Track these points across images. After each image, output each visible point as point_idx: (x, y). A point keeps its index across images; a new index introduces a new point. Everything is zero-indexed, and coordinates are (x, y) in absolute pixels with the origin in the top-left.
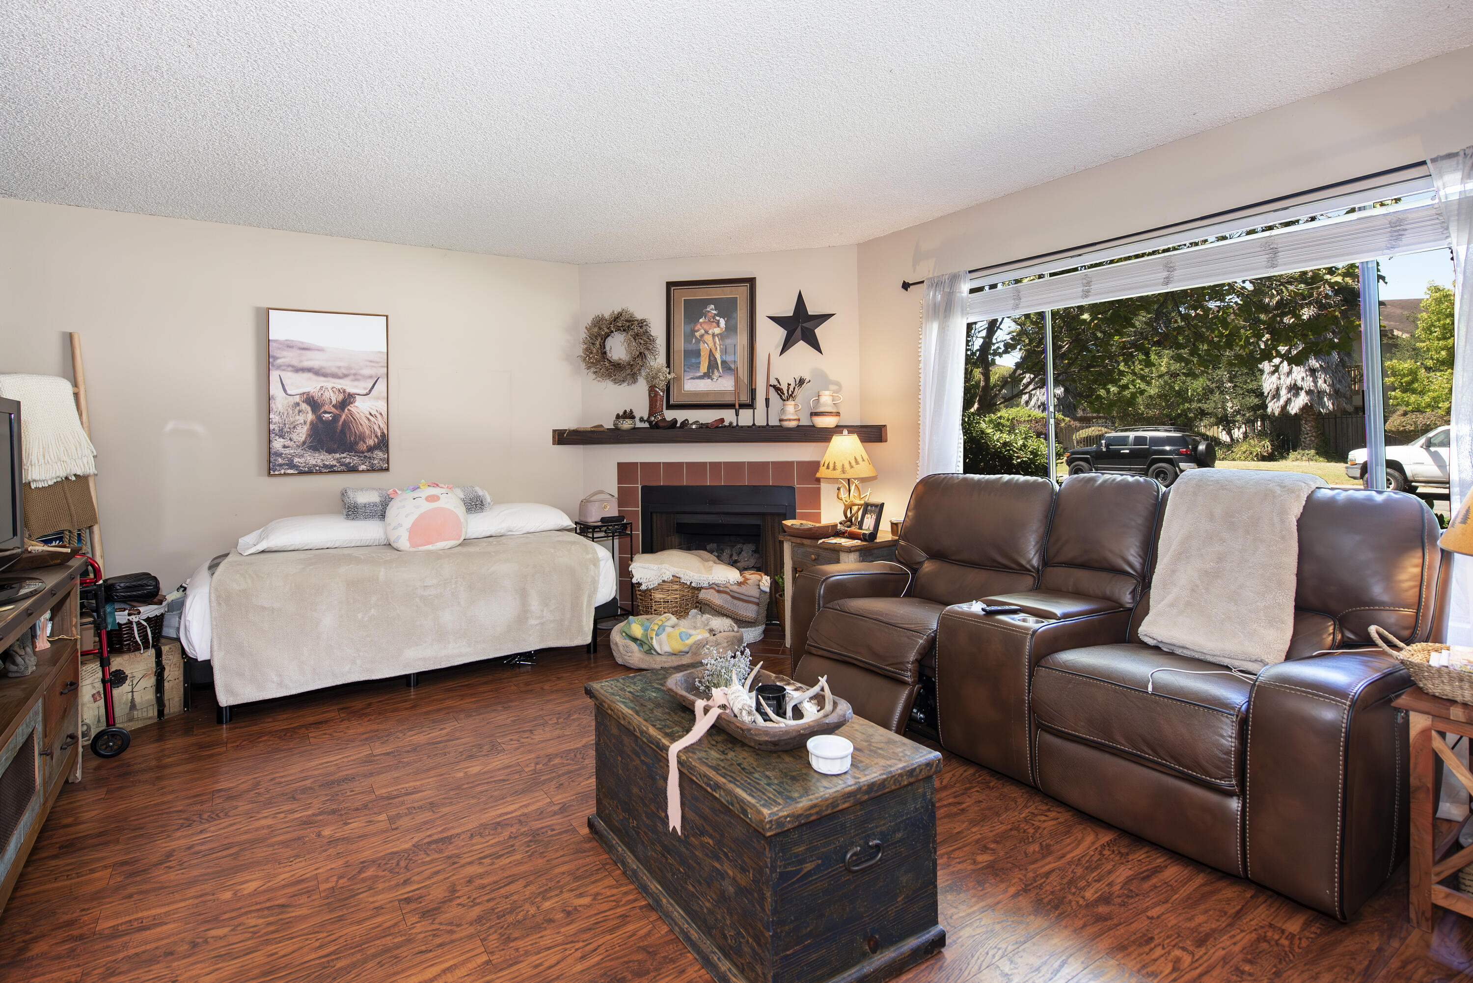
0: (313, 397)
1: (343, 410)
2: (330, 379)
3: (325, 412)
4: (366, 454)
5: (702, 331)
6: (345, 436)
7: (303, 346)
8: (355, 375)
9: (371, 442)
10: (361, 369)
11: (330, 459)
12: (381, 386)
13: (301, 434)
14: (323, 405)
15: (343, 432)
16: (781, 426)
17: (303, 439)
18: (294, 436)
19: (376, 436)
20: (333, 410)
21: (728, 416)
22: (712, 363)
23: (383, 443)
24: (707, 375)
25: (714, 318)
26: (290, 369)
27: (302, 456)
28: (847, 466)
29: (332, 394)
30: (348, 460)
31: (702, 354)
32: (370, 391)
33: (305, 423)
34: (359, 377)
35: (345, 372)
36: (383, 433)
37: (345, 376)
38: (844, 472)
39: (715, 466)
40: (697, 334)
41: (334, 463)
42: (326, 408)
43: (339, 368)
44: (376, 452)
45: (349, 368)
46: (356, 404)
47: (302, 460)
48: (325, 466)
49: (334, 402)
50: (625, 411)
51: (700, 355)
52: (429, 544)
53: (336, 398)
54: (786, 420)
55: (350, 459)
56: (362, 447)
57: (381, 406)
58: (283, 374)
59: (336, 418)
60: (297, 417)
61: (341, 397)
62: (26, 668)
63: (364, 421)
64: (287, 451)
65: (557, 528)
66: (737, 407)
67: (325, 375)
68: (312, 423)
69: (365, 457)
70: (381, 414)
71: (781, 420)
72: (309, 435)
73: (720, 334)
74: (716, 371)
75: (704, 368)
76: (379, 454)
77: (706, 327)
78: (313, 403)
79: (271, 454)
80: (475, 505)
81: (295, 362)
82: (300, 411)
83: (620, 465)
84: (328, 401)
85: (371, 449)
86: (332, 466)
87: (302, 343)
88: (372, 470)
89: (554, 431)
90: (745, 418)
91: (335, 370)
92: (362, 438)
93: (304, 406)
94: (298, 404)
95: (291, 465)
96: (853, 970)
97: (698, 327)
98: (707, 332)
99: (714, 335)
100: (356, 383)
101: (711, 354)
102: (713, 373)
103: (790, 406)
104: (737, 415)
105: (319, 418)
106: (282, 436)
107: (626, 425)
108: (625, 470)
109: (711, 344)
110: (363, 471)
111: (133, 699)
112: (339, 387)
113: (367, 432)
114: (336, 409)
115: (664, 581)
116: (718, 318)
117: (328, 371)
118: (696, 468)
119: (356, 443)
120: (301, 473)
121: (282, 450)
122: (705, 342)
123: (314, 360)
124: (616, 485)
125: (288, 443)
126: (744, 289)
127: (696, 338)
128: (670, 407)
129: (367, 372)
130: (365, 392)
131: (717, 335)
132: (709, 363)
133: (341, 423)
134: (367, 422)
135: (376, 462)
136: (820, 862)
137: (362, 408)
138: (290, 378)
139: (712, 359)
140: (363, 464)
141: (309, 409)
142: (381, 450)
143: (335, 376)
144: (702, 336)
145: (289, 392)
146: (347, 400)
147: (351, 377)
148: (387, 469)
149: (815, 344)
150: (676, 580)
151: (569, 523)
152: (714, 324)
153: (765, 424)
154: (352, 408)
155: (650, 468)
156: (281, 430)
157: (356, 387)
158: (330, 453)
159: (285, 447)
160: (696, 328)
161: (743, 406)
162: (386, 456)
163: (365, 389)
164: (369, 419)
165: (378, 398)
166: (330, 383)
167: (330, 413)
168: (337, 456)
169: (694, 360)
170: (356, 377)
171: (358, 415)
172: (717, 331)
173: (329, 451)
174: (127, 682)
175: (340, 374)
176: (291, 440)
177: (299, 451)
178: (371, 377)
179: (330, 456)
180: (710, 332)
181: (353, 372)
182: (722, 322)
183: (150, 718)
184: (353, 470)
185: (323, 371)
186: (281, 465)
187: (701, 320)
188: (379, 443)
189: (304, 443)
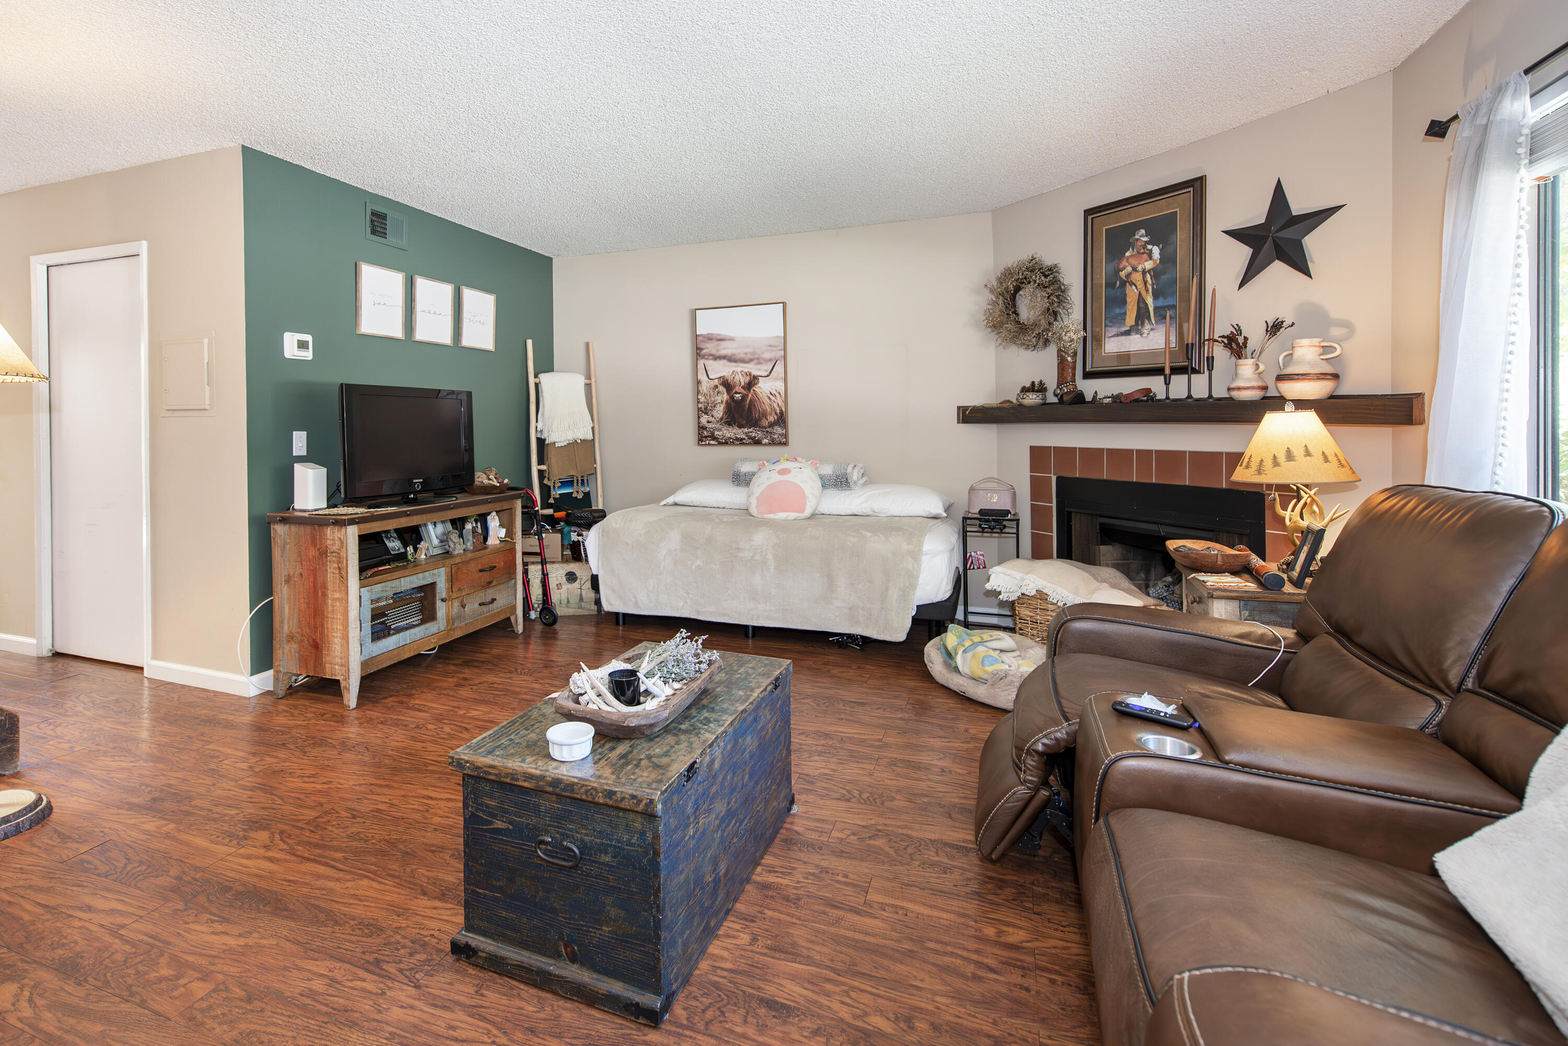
0: (727, 380)
1: (750, 391)
2: (739, 364)
3: (736, 393)
4: (768, 429)
5: (1129, 269)
6: (752, 414)
7: (719, 338)
8: (758, 359)
9: (771, 419)
10: (763, 353)
11: (740, 433)
12: (779, 368)
13: (719, 411)
14: (735, 387)
15: (750, 409)
16: (1231, 399)
17: (721, 415)
18: (715, 413)
19: (776, 413)
20: (742, 391)
21: (1156, 384)
22: (1142, 311)
23: (782, 419)
24: (1135, 329)
25: (1144, 247)
26: (711, 357)
27: (720, 430)
28: (1268, 463)
29: (741, 377)
30: (754, 435)
31: (1128, 300)
32: (770, 372)
33: (722, 402)
34: (761, 361)
35: (751, 357)
36: (781, 412)
37: (751, 360)
38: (1259, 471)
39: (1144, 454)
40: (1123, 274)
41: (743, 436)
42: (738, 389)
43: (746, 354)
44: (776, 428)
45: (753, 353)
46: (760, 385)
47: (720, 433)
48: (737, 439)
49: (743, 384)
50: (1033, 383)
51: (1125, 302)
52: (770, 513)
53: (744, 380)
54: (1239, 389)
55: (756, 433)
56: (765, 423)
57: (780, 386)
58: (706, 362)
59: (744, 397)
60: (717, 398)
61: (748, 379)
62: (454, 550)
63: (766, 400)
64: (710, 425)
65: (924, 514)
66: (1167, 371)
67: (736, 361)
68: (727, 402)
69: (767, 432)
70: (779, 393)
71: (1229, 389)
72: (725, 413)
73: (1153, 269)
74: (1147, 321)
75: (1130, 320)
76: (778, 430)
77: (1134, 262)
78: (727, 385)
79: (701, 428)
80: (840, 482)
81: (714, 352)
82: (718, 392)
83: (1032, 449)
84: (738, 383)
85: (771, 425)
86: (742, 439)
87: (719, 335)
88: (773, 443)
89: (959, 408)
90: (1179, 387)
91: (743, 356)
92: (765, 415)
93: (721, 388)
94: (716, 387)
95: (714, 438)
96: (545, 960)
97: (1124, 263)
98: (1135, 269)
99: (1144, 272)
100: (759, 366)
101: (1141, 300)
102: (1143, 324)
103: (1246, 368)
104: (1167, 383)
105: (732, 398)
106: (706, 413)
107: (1032, 399)
108: (1038, 455)
109: (1140, 285)
110: (766, 444)
111: (581, 595)
112: (746, 370)
113: (769, 410)
114: (744, 389)
115: (1023, 594)
116: (1149, 247)
117: (738, 357)
118: (1120, 456)
119: (760, 419)
120: (720, 443)
121: (707, 425)
122: (1132, 284)
123: (727, 349)
124: (1029, 474)
125: (711, 419)
126: (1186, 198)
127: (1121, 278)
128: (1087, 375)
129: (767, 355)
130: (766, 374)
131: (1149, 271)
132: (1138, 312)
133: (748, 402)
134: (768, 400)
135: (776, 436)
136: (511, 827)
137: (764, 387)
138: (711, 364)
139: (1142, 305)
140: (766, 438)
141: (725, 390)
142: (780, 426)
143: (743, 361)
144: (1128, 275)
145: (711, 377)
146: (753, 381)
147: (755, 361)
148: (785, 444)
149: (1300, 264)
150: (1041, 596)
151: (939, 510)
152: (1145, 256)
153: (1206, 395)
154: (756, 388)
155: (1065, 453)
156: (706, 408)
157: (759, 370)
158: (740, 428)
159: (708, 422)
160: (1121, 266)
161: (1176, 370)
162: (784, 432)
163: (766, 371)
164: (769, 398)
165: (776, 379)
166: (740, 368)
167: (739, 393)
168: (746, 430)
169: (1117, 311)
170: (759, 361)
171: (761, 395)
172: (1149, 265)
173: (740, 426)
174: (578, 581)
175: (747, 360)
176: (712, 416)
177: (718, 426)
178: (770, 360)
179: (740, 430)
180: (1140, 268)
181: (756, 356)
182: (1156, 251)
183: (592, 610)
184: (757, 442)
185: (734, 357)
186: (706, 437)
187: (1127, 254)
188: (778, 420)
189: (722, 419)
